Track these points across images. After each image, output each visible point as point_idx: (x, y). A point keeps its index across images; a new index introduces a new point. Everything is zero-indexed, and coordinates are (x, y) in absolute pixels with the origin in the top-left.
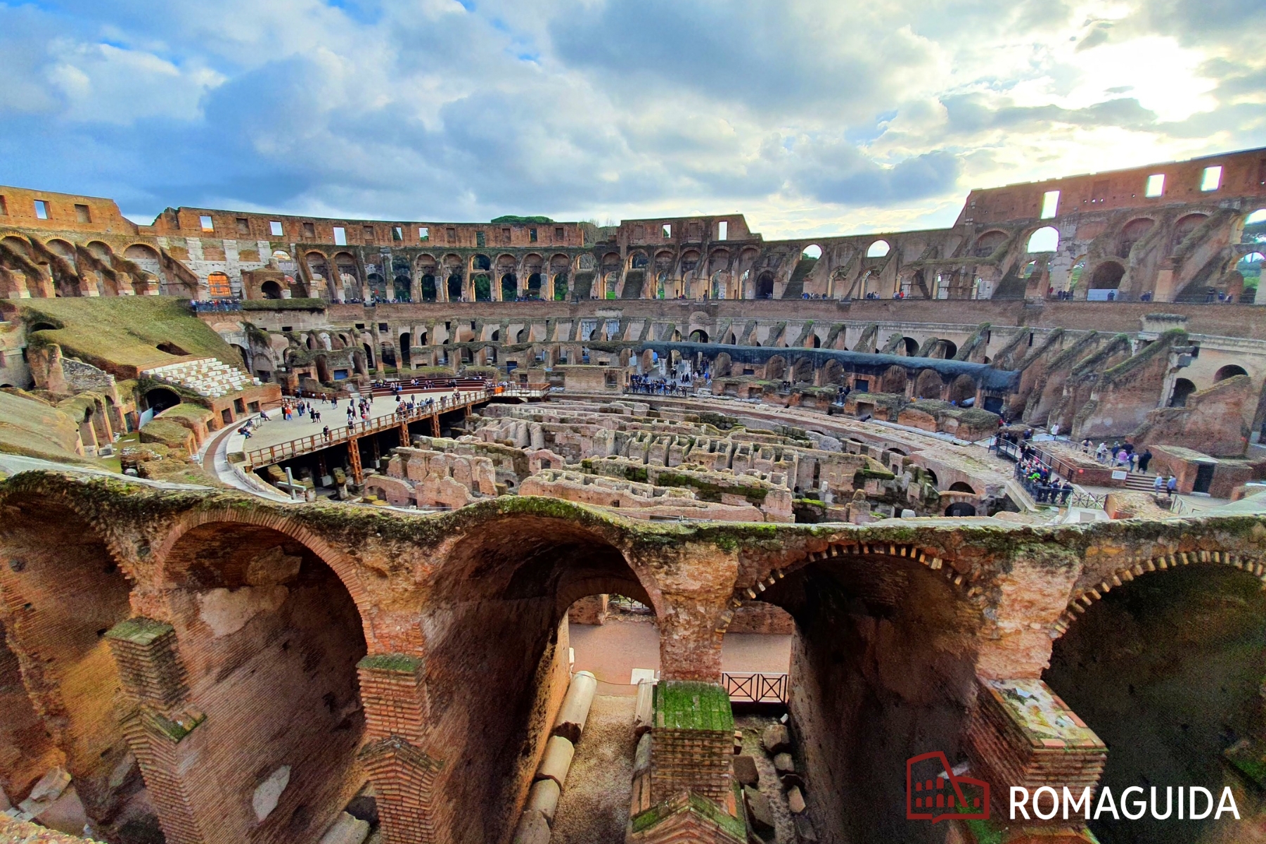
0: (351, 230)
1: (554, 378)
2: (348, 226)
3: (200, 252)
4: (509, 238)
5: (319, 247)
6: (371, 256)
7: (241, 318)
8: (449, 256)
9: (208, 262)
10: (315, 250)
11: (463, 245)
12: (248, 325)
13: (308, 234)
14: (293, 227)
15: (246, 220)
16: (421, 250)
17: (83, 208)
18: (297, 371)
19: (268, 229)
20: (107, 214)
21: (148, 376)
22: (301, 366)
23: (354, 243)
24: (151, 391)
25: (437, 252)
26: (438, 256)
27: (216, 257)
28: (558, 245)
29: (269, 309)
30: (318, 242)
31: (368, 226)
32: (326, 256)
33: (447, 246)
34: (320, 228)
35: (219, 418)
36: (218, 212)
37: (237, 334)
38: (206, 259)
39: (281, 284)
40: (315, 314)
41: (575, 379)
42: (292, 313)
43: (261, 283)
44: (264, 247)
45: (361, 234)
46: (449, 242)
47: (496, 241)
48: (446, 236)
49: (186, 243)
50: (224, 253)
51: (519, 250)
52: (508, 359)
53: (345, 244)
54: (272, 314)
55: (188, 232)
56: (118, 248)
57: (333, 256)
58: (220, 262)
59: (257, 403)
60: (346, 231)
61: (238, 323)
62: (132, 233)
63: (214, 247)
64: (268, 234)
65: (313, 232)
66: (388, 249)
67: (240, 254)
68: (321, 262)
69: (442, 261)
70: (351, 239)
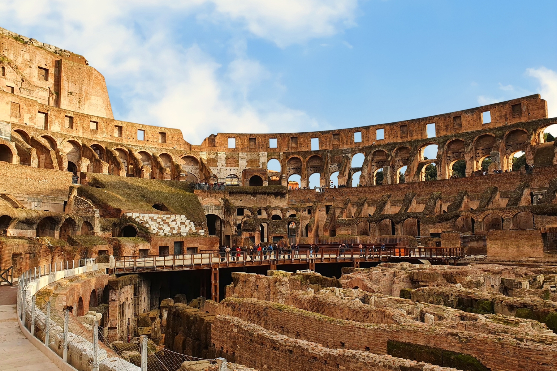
0: (323, 139)
1: (474, 244)
2: (321, 136)
3: (224, 162)
4: (460, 125)
5: (298, 153)
6: (335, 158)
7: (222, 196)
8: (400, 149)
9: (227, 168)
10: (295, 156)
11: (415, 138)
12: (226, 201)
13: (294, 145)
14: (283, 141)
15: (255, 139)
16: (375, 147)
17: (163, 135)
18: (245, 235)
19: (268, 144)
20: (176, 138)
21: (126, 216)
22: (248, 230)
23: (324, 148)
24: (125, 227)
25: (389, 147)
26: (390, 150)
27: (233, 165)
28: (514, 122)
29: (247, 193)
30: (299, 150)
31: (336, 134)
32: (302, 159)
33: (399, 141)
34: (302, 140)
35: (154, 251)
36: (239, 134)
37: (218, 207)
38: (227, 166)
39: (263, 178)
40: (279, 198)
41: (499, 243)
42: (263, 196)
43: (250, 176)
44: (263, 156)
45: (330, 139)
46: (401, 137)
47: (447, 129)
48: (399, 133)
49: (217, 155)
50: (238, 162)
51: (469, 133)
52: (432, 231)
53: (318, 149)
54: (249, 196)
55: (220, 148)
56: (176, 158)
57: (307, 159)
58: (234, 168)
59: (197, 248)
60: (319, 140)
61: (220, 200)
62: (188, 149)
63: (233, 158)
64: (266, 147)
65: (297, 144)
66: (349, 150)
67: (248, 162)
68: (299, 165)
69: (393, 154)
70: (322, 146)
